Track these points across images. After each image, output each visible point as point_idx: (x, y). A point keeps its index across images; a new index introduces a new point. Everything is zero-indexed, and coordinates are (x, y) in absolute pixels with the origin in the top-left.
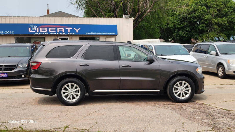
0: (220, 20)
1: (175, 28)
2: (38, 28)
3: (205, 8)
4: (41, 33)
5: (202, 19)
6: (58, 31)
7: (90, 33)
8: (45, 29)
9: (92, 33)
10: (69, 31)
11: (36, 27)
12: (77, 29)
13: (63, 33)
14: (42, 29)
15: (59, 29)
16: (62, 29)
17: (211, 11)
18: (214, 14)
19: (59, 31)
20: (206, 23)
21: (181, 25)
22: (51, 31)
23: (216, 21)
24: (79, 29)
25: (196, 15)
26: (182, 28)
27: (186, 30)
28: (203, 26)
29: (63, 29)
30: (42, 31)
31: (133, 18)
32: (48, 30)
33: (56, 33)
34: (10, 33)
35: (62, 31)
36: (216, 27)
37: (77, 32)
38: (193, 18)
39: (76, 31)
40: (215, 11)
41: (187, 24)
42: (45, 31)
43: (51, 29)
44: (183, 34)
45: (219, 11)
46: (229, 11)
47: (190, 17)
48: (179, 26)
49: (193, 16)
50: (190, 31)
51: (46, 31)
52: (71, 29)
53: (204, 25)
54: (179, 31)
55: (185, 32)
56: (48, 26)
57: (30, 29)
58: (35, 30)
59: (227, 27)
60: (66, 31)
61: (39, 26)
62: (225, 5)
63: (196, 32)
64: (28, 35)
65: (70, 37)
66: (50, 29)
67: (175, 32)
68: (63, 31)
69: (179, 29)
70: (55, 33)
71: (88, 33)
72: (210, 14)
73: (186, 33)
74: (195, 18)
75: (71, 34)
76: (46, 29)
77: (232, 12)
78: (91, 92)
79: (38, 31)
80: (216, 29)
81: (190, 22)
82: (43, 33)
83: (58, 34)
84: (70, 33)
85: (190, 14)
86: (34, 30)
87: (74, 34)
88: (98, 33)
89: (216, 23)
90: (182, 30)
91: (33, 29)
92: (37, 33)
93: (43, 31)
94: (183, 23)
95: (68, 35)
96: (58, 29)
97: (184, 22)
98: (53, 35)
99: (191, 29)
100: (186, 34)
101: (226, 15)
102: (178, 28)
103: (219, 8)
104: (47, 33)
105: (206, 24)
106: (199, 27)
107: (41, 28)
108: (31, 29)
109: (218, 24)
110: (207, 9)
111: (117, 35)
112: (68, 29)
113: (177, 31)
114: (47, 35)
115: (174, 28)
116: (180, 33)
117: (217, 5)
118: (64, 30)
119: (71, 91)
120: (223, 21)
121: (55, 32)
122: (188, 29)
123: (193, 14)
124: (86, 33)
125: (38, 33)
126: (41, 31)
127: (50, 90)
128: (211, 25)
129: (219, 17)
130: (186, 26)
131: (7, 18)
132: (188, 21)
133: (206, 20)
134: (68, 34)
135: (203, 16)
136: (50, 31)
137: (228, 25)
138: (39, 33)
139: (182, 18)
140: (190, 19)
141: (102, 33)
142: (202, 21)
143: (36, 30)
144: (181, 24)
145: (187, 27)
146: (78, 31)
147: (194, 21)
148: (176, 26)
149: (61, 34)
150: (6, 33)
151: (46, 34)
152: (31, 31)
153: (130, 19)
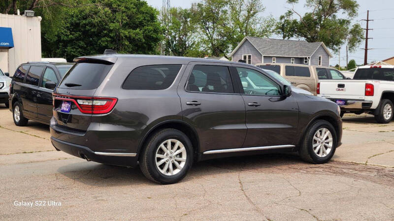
0: (132, 33)
1: (59, 40)
3: (110, 11)
5: (105, 29)
17: (119, 16)
18: (122, 22)
20: (112, 35)
21: (70, 36)
23: (126, 33)
25: (94, 21)
26: (71, 41)
27: (79, 46)
28: (107, 41)
31: (40, 18)
36: (127, 43)
40: (124, 18)
41: (80, 36)
44: (74, 52)
45: (130, 17)
46: (145, 19)
47: (85, 24)
48: (65, 38)
49: (89, 23)
50: (85, 47)
53: (109, 39)
54: (65, 46)
55: (77, 49)
59: (142, 44)
62: (138, 9)
67: (58, 48)
69: (66, 43)
72: (118, 21)
73: (80, 50)
74: (92, 25)
77: (148, 21)
78: (200, 155)
80: (126, 47)
81: (86, 34)
85: (85, 18)
89: (126, 36)
90: (72, 45)
94: (73, 33)
99: (87, 45)
100: (79, 52)
101: (141, 25)
102: (64, 41)
103: (129, 13)
105: (111, 37)
106: (100, 41)
109: (129, 38)
110: (111, 13)
113: (63, 46)
116: (69, 49)
117: (126, 8)
119: (170, 155)
120: (137, 34)
122: (82, 43)
123: (89, 20)
127: (134, 155)
128: (119, 40)
129: (130, 27)
130: (77, 39)
132: (83, 30)
133: (111, 31)
135: (106, 25)
137: (144, 41)
139: (72, 24)
140: (85, 27)
142: (105, 32)
145: (80, 40)
147: (92, 30)
148: (60, 37)
153: (35, 18)
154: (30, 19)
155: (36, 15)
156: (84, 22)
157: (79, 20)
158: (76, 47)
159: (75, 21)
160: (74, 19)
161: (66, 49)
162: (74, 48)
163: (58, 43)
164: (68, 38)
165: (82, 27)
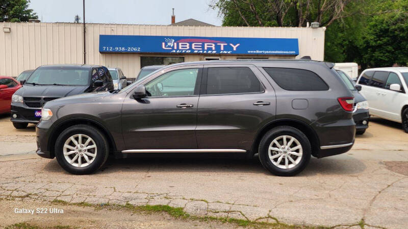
2: (175, 44)
4: (180, 50)
6: (206, 49)
7: (255, 52)
8: (186, 45)
9: (258, 52)
10: (222, 49)
11: (173, 41)
12: (235, 45)
13: (213, 51)
14: (182, 45)
15: (208, 45)
16: (212, 45)
19: (208, 48)
21: (379, 42)
22: (195, 47)
24: (238, 45)
25: (404, 26)
26: (380, 46)
27: (387, 51)
29: (214, 45)
30: (182, 47)
31: (324, 28)
32: (191, 46)
33: (203, 51)
34: (135, 49)
35: (212, 48)
37: (235, 49)
38: (400, 31)
39: (233, 48)
41: (388, 41)
42: (186, 47)
43: (195, 45)
44: (382, 57)
47: (394, 30)
48: (374, 44)
49: (399, 28)
50: (393, 52)
51: (188, 48)
52: (226, 44)
54: (374, 51)
55: (385, 53)
56: (191, 40)
57: (163, 44)
58: (172, 45)
60: (218, 48)
61: (178, 39)
63: (403, 53)
64: (160, 54)
65: (223, 57)
66: (193, 44)
67: (367, 53)
68: (214, 49)
69: (374, 49)
70: (201, 52)
71: (252, 52)
73: (387, 54)
74: (402, 30)
75: (225, 52)
76: (188, 44)
79: (175, 48)
81: (395, 38)
82: (184, 51)
83: (205, 52)
84: (223, 51)
86: (169, 47)
87: (229, 52)
88: (267, 52)
90: (380, 50)
91: (169, 44)
92: (174, 51)
93: (184, 47)
94: (381, 38)
95: (220, 55)
96: (206, 44)
97: (383, 37)
98: (198, 54)
99: (396, 49)
100: (386, 56)
102: (372, 47)
104: (190, 51)
107: (180, 44)
108: (166, 44)
111: (297, 55)
112: (220, 46)
113: (371, 51)
114: (188, 54)
115: (366, 46)
116: (377, 54)
118: (215, 47)
121: (201, 49)
122: (390, 48)
123: (400, 24)
124: (249, 52)
125: (176, 50)
126: (180, 48)
130: (386, 44)
131: (131, 26)
132: (391, 35)
134: (221, 52)
136: (193, 48)
138: (178, 51)
139: (381, 30)
140: (394, 32)
141: (274, 52)
143: (174, 46)
144: (377, 40)
145: (389, 45)
146: (237, 48)
147: (401, 35)
148: (369, 43)
149: (209, 52)
150: (129, 49)
151: (187, 52)
152: (165, 47)
153: (320, 28)
154: (315, 29)
155: (321, 26)
156: (393, 27)
157: (388, 26)
158: (384, 52)
159: (384, 27)
160: (384, 25)
161: (374, 54)
162: (382, 52)
163: (367, 49)
164: (376, 43)
165: (391, 32)
